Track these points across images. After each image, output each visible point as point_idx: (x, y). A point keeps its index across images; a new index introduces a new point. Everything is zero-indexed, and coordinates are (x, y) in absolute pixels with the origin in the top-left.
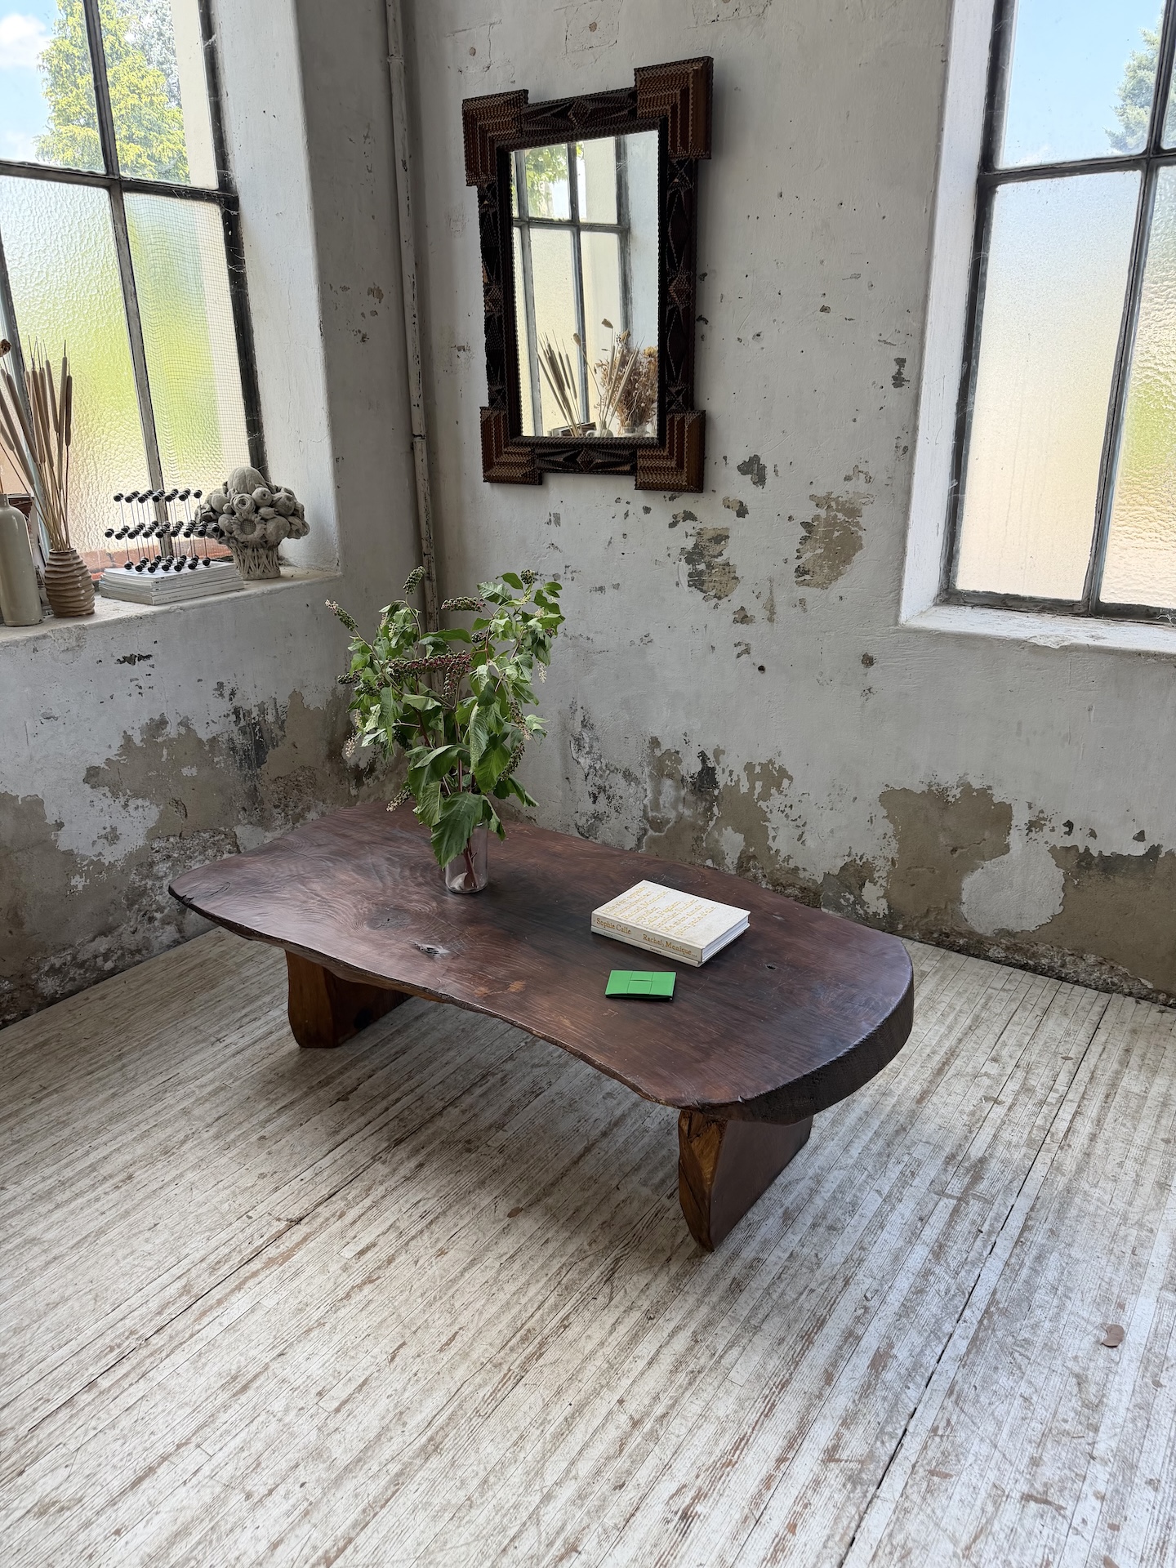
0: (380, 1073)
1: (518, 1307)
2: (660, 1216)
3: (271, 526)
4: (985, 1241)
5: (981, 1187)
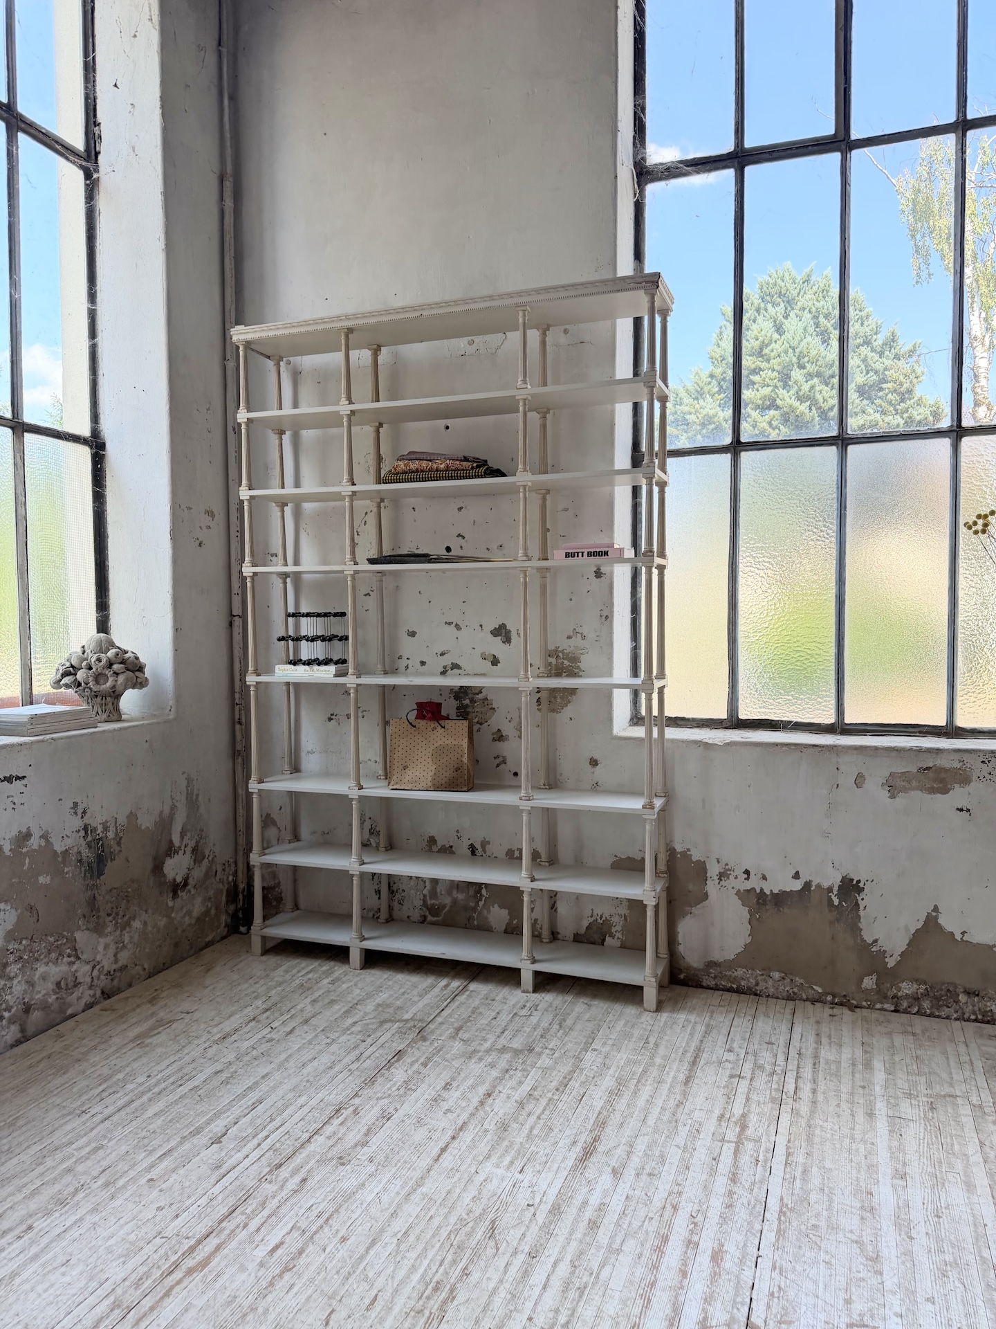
0: (244, 1120)
1: (423, 1268)
2: (517, 1186)
3: (121, 678)
4: (764, 1167)
5: (749, 1132)
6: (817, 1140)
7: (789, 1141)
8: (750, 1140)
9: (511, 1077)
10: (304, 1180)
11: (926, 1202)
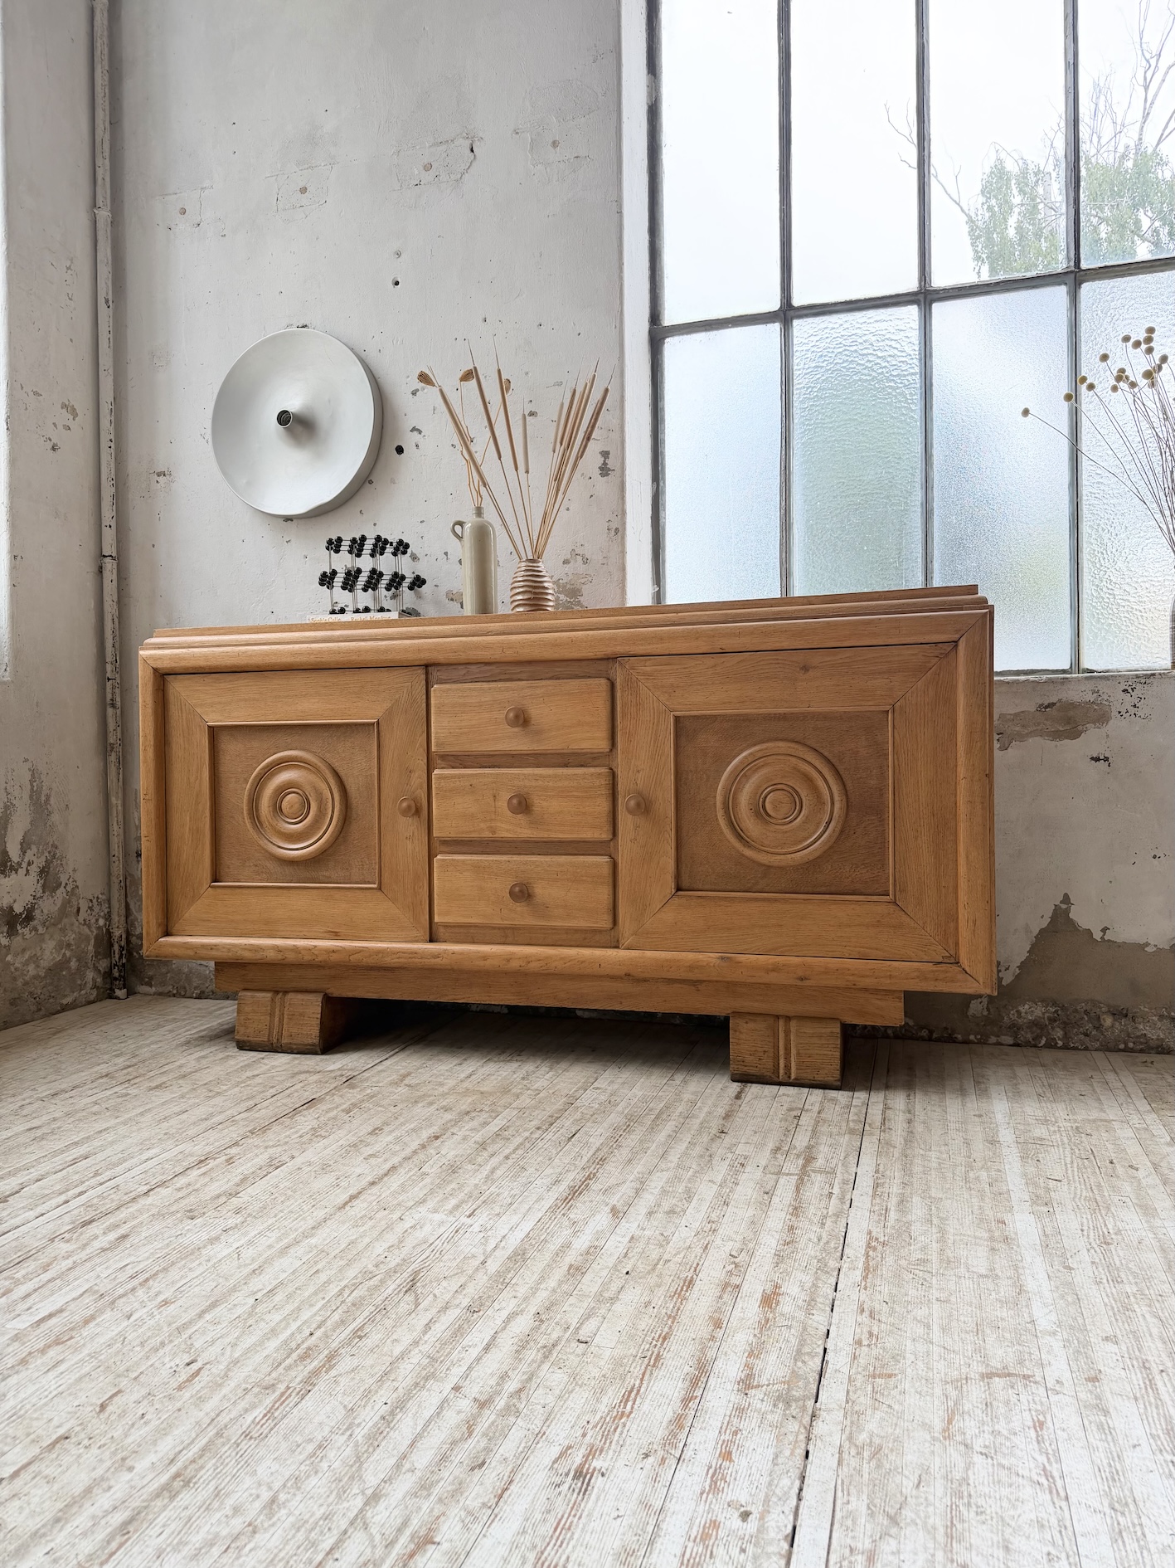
0: (54, 1176)
1: (289, 1332)
2: (461, 1231)
4: (842, 1199)
5: (818, 1164)
6: (917, 1169)
7: (877, 1171)
8: (820, 1172)
9: (472, 1119)
10: (125, 1237)
11: (1085, 1228)
